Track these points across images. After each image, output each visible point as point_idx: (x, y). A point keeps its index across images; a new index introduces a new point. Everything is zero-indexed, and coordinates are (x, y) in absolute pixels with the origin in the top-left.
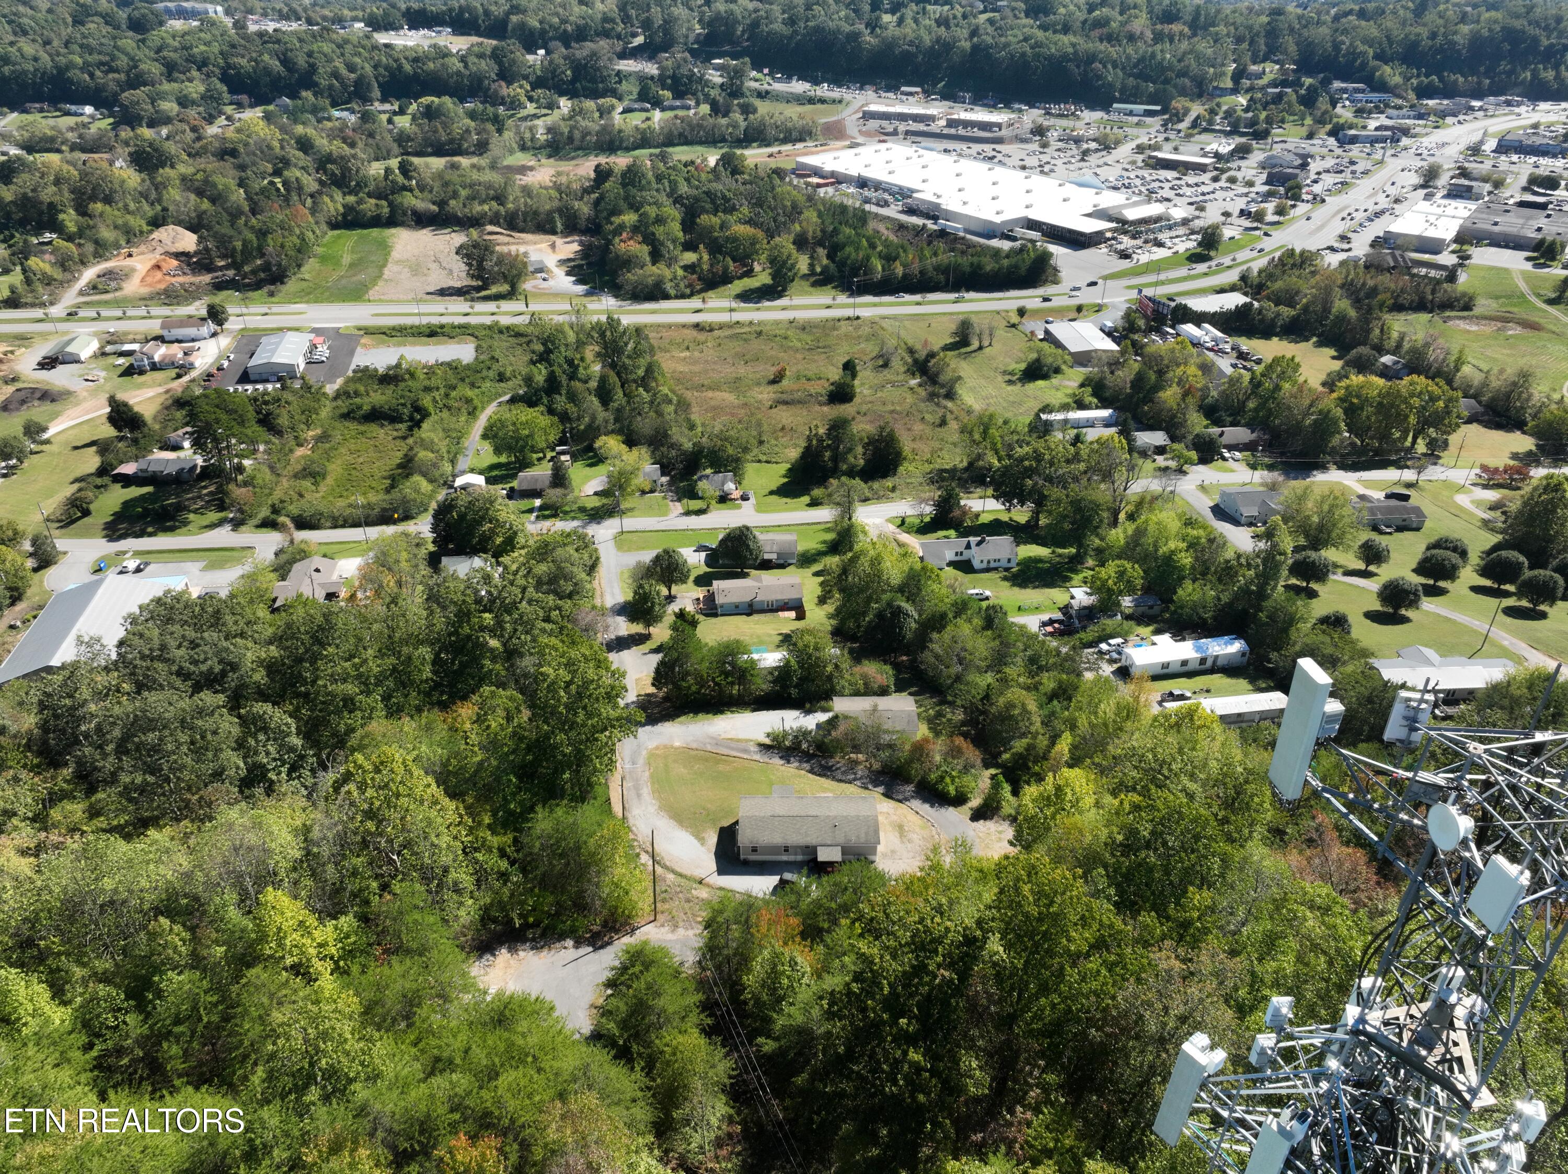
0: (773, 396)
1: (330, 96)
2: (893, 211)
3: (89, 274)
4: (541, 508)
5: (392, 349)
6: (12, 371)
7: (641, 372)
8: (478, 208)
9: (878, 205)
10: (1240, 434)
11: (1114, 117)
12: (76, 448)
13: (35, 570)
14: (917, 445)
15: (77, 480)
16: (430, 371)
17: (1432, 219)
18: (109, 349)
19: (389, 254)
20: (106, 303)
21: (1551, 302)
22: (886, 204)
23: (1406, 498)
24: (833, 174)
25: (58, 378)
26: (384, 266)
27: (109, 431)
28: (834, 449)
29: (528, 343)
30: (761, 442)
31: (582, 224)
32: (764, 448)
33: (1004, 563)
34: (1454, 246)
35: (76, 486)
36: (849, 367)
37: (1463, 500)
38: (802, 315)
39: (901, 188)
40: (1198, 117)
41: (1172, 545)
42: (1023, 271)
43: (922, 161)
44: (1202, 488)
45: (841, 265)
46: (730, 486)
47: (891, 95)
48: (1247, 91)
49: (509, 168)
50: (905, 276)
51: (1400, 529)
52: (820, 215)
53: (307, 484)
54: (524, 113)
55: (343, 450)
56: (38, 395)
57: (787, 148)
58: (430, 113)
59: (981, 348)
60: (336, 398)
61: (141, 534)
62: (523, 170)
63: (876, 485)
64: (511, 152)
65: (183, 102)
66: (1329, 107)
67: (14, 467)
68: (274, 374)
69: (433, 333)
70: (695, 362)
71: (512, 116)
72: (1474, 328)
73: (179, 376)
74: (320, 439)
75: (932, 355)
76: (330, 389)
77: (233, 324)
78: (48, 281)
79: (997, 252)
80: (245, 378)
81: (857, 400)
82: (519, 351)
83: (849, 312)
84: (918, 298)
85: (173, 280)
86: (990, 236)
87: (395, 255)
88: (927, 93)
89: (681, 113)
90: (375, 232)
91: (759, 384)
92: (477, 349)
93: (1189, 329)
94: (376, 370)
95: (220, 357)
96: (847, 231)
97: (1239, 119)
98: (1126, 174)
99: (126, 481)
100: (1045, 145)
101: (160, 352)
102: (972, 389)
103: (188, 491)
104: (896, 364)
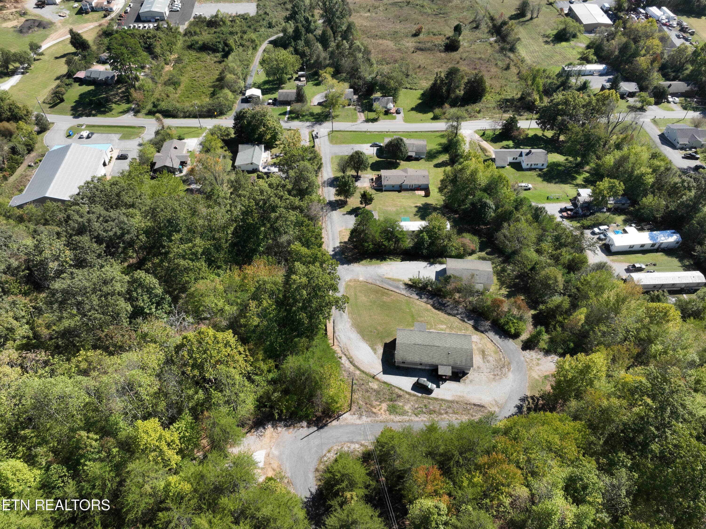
0: (415, 44)
4: (291, 112)
5: (213, 4)
6: (24, 8)
7: (344, 28)
10: (680, 86)
12: (57, 58)
13: (39, 133)
14: (493, 82)
15: (58, 78)
16: (233, 20)
25: (46, 13)
27: (72, 49)
28: (449, 85)
29: (284, 3)
30: (407, 76)
32: (409, 80)
35: (57, 83)
36: (458, 29)
44: (654, 121)
46: (391, 105)
53: (171, 89)
55: (189, 68)
56: (37, 24)
59: (531, 19)
60: (185, 35)
61: (89, 115)
63: (470, 108)
67: (27, 68)
68: (154, 18)
70: (373, 20)
73: (105, 16)
74: (177, 61)
75: (504, 23)
76: (182, 28)
80: (139, 19)
81: (461, 50)
91: (407, 36)
92: (258, 6)
93: (654, 10)
94: (205, 18)
95: (125, 6)
99: (81, 82)
101: (95, 1)
102: (525, 46)
103: (111, 90)
104: (483, 27)
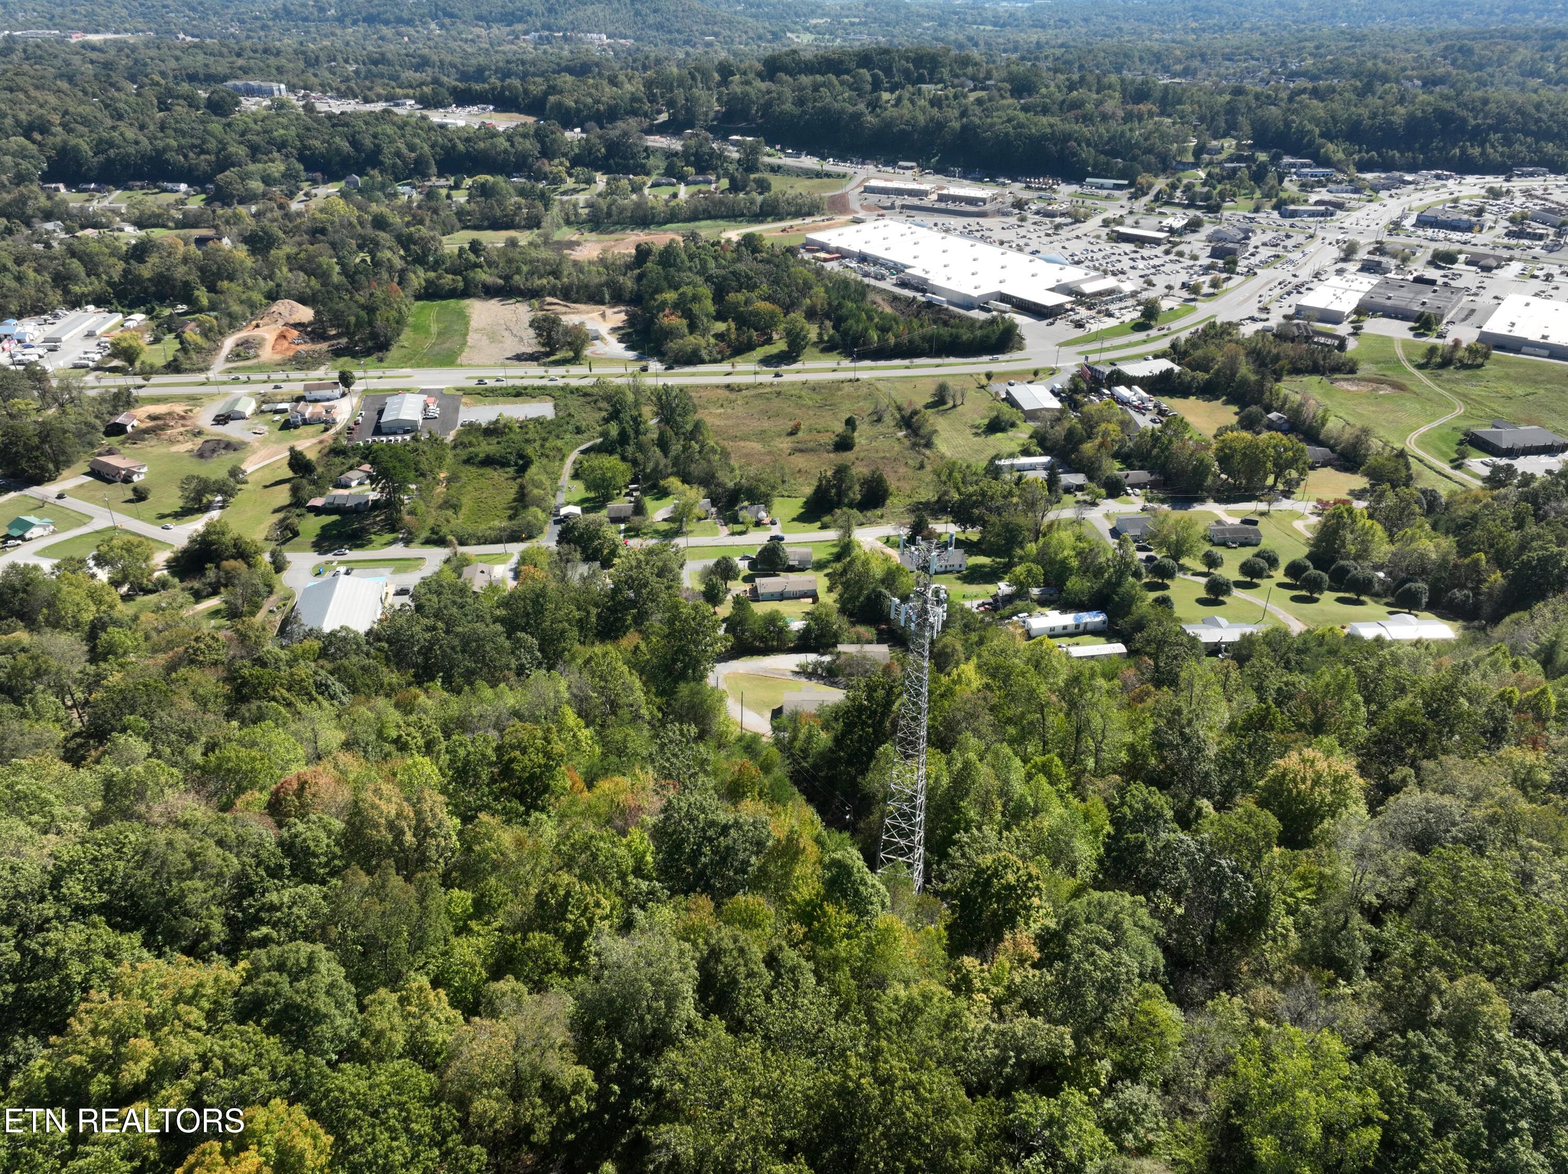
0: (791, 445)
1: (394, 173)
2: (888, 285)
3: (229, 343)
4: (626, 530)
5: (489, 408)
6: (196, 426)
7: (689, 427)
8: (538, 282)
9: (876, 278)
10: (1141, 475)
11: (1087, 190)
12: (265, 486)
13: (277, 573)
14: (901, 484)
15: (276, 511)
16: (523, 426)
17: (1339, 292)
18: (264, 407)
19: (467, 323)
20: (249, 368)
21: (1420, 367)
22: (883, 278)
23: (1255, 523)
24: (838, 250)
25: (232, 431)
26: (466, 334)
27: (290, 474)
28: (838, 487)
29: (596, 402)
30: (784, 482)
31: (627, 296)
32: (786, 486)
33: (957, 568)
34: (1354, 317)
35: (280, 516)
36: (850, 423)
37: (1299, 525)
38: (812, 377)
39: (895, 264)
40: (1160, 192)
41: (1066, 553)
42: (994, 338)
43: (915, 238)
44: (1107, 516)
45: (845, 334)
46: (763, 514)
47: (890, 169)
48: (1207, 166)
49: (558, 243)
50: (896, 345)
51: (1243, 545)
52: (827, 291)
53: (450, 513)
54: (564, 187)
55: (470, 488)
56: (222, 445)
57: (798, 222)
58: (485, 191)
59: (954, 406)
60: (455, 447)
61: (341, 549)
62: (572, 245)
63: (869, 514)
64: (559, 227)
65: (267, 180)
66: (1276, 183)
67: (226, 501)
68: (403, 428)
69: (519, 393)
70: (728, 418)
71: (555, 190)
72: (1354, 388)
73: (326, 430)
74: (449, 480)
75: (915, 413)
76: (448, 439)
77: (357, 387)
78: (199, 350)
79: (973, 321)
80: (378, 430)
81: (856, 449)
82: (588, 409)
83: (851, 375)
84: (906, 362)
85: (299, 348)
86: (969, 307)
87: (473, 324)
88: (923, 168)
89: (703, 187)
90: (452, 303)
91: (780, 436)
92: (555, 407)
93: (1122, 391)
94: (480, 425)
95: (353, 414)
96: (849, 304)
97: (1195, 194)
98: (1090, 247)
99: (317, 511)
100: (1023, 219)
101: (309, 410)
102: (946, 440)
103: (367, 518)
104: (888, 420)
